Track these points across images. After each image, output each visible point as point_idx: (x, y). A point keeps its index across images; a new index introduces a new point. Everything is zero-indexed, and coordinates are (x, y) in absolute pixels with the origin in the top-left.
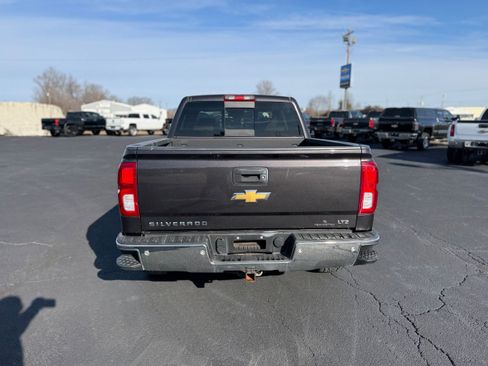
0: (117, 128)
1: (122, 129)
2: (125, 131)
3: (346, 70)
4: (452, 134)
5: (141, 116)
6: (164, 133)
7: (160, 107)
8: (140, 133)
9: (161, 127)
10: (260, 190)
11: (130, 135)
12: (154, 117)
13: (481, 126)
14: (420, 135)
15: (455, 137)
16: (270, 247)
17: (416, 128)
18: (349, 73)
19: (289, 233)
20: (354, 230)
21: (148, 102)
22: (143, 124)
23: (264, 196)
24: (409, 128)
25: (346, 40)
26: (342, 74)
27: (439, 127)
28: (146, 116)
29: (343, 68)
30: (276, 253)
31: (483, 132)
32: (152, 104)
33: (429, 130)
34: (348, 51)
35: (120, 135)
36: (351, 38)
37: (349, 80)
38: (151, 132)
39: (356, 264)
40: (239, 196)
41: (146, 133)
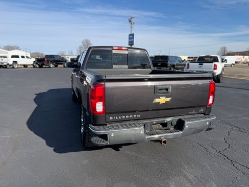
0: (5, 64)
1: (8, 64)
2: (10, 66)
3: (131, 36)
4: (188, 68)
5: (20, 57)
6: (34, 67)
7: (26, 52)
8: (19, 66)
9: (32, 63)
10: (167, 97)
11: (13, 68)
12: (28, 57)
13: (200, 64)
14: (170, 69)
15: (189, 69)
16: (169, 126)
17: (169, 65)
18: (133, 38)
19: (178, 118)
20: (204, 114)
21: (17, 48)
22: (21, 61)
23: (168, 99)
24: (166, 65)
25: (130, 21)
26: (129, 39)
27: (177, 65)
28: (23, 57)
29: (130, 35)
30: (172, 129)
31: (201, 67)
32: (20, 49)
33: (173, 66)
34: (131, 27)
35: (6, 68)
36: (133, 20)
37: (133, 42)
38: (25, 66)
39: (207, 130)
40: (157, 100)
41: (23, 66)
